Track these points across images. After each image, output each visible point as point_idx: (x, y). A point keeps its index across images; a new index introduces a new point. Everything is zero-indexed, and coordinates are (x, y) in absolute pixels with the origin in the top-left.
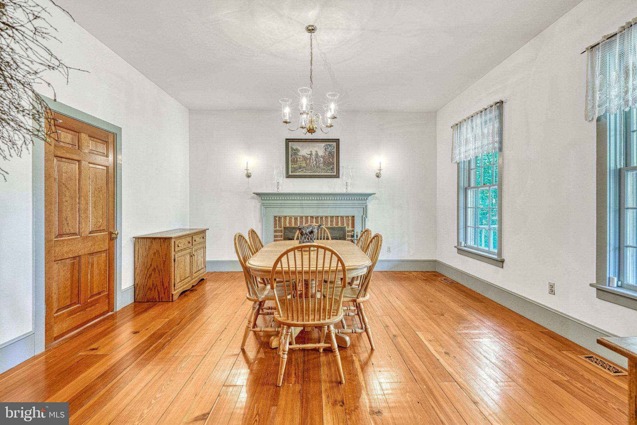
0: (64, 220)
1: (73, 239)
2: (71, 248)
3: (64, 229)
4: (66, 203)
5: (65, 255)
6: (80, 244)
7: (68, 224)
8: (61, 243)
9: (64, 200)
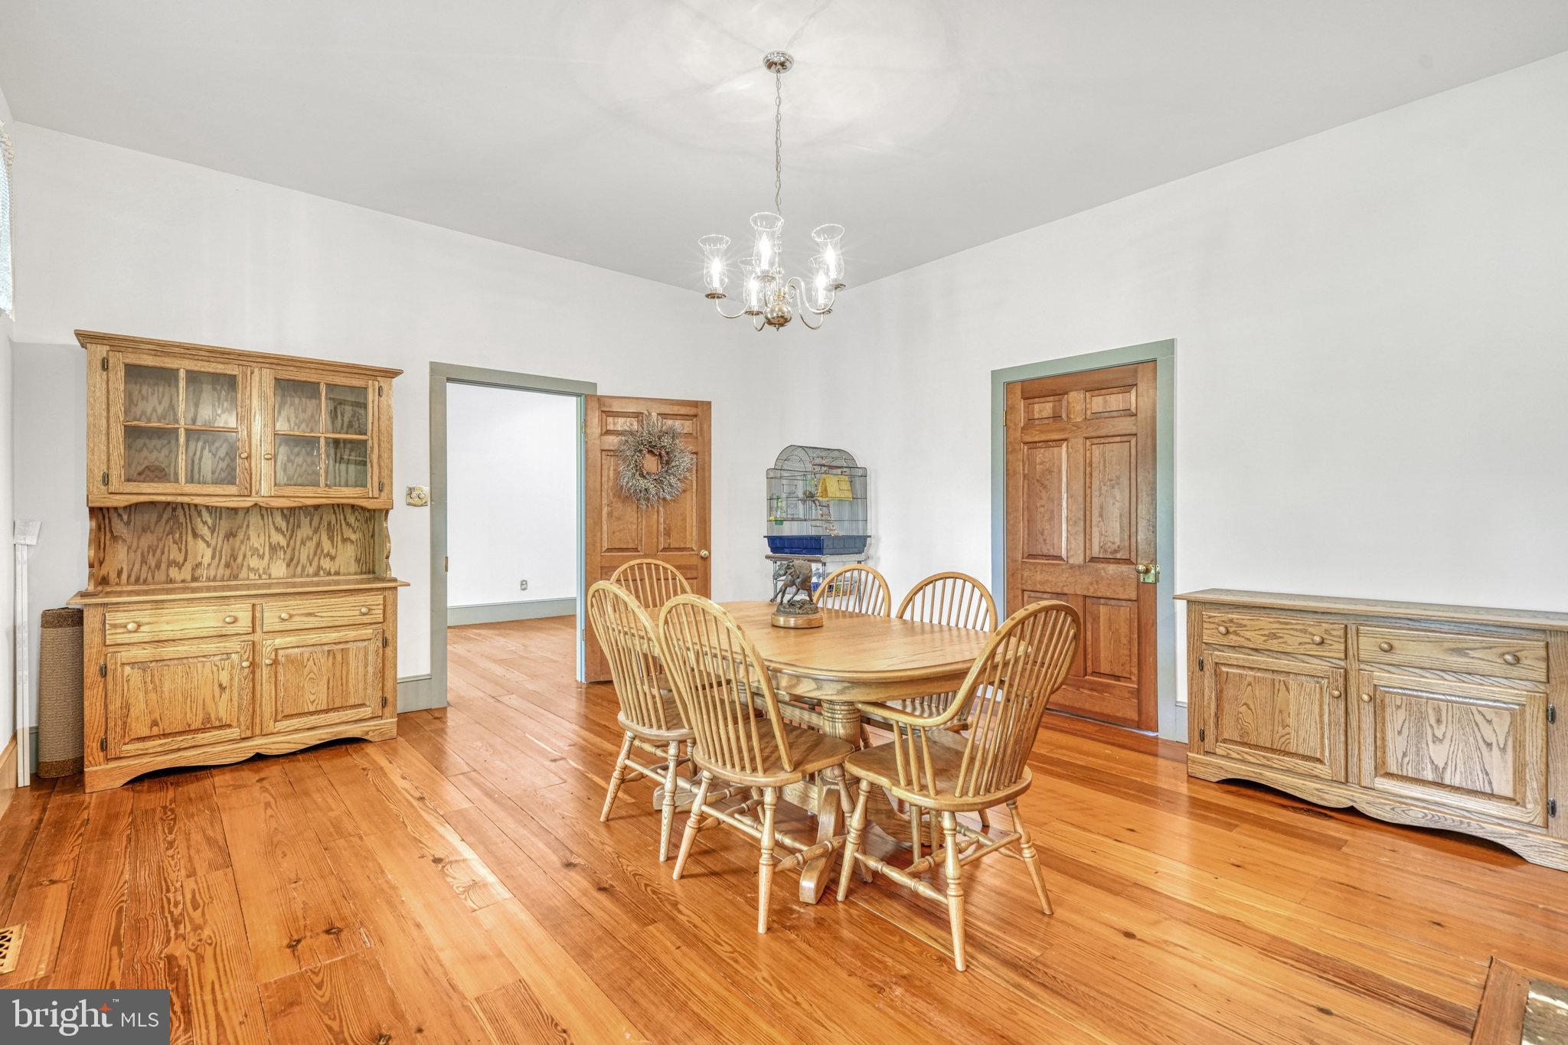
0: (1039, 535)
1: (1053, 564)
2: (1050, 578)
3: (1039, 547)
4: (1042, 509)
5: (1038, 586)
6: (1066, 575)
7: (1045, 540)
8: (1032, 568)
9: (1039, 505)
